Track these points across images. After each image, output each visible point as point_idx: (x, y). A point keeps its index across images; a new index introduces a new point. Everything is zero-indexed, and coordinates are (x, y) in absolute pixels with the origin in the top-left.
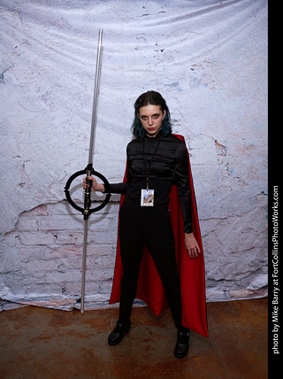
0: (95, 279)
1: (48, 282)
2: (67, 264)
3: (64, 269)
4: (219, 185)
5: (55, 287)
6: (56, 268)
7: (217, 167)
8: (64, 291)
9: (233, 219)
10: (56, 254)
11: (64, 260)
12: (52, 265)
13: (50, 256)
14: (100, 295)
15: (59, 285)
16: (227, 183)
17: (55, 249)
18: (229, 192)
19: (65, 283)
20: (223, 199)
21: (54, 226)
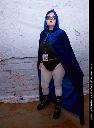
0: (28, 89)
1: (8, 92)
2: (15, 84)
3: (14, 86)
4: (77, 49)
5: (11, 94)
6: (11, 86)
7: (76, 41)
8: (15, 95)
9: (83, 62)
10: (11, 80)
11: (14, 83)
12: (10, 85)
13: (8, 81)
14: (30, 96)
15: (13, 93)
16: (80, 47)
17: (10, 78)
18: (81, 51)
19: (15, 92)
20: (79, 54)
21: (9, 68)
